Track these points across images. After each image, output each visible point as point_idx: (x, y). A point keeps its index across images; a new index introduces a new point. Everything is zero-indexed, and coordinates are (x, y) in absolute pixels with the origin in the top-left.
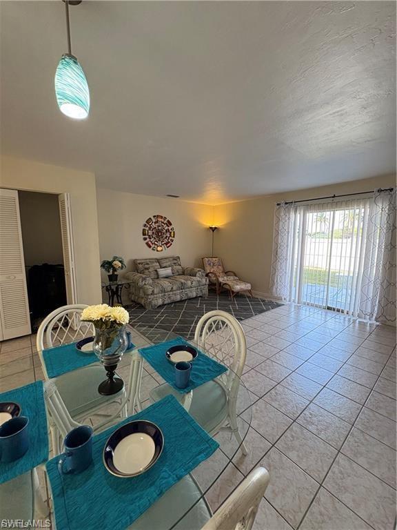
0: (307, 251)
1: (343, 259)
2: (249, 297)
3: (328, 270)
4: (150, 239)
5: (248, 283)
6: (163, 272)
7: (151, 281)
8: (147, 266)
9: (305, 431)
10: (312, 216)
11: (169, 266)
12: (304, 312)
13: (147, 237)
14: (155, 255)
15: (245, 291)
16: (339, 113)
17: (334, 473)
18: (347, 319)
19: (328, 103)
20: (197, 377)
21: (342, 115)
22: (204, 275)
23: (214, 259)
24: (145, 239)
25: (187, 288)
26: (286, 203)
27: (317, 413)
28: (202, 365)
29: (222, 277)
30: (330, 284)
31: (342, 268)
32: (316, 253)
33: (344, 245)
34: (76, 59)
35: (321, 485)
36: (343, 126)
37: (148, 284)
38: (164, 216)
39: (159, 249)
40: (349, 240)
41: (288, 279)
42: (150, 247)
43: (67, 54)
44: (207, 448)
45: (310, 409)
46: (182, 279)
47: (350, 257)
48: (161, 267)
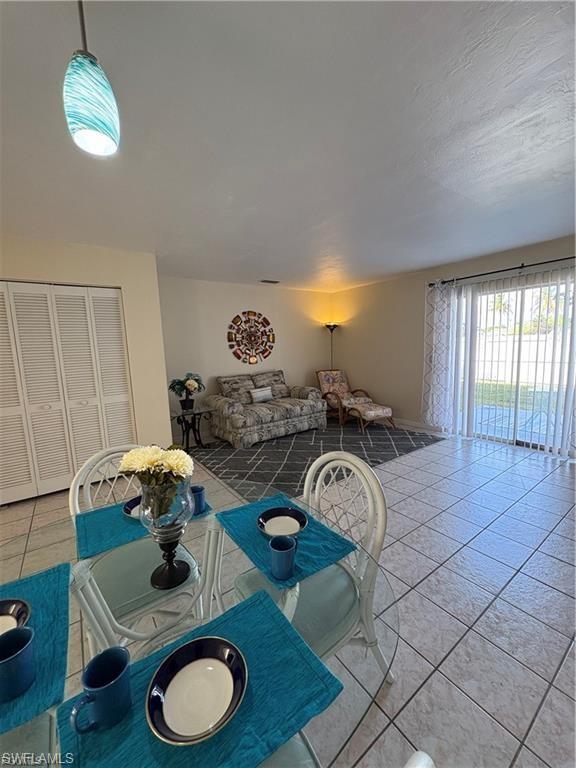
0: (479, 355)
1: (540, 366)
2: (389, 428)
3: (514, 384)
4: (239, 346)
5: (387, 406)
6: (258, 394)
7: (241, 408)
8: (235, 386)
9: (489, 645)
10: (486, 301)
11: (268, 385)
12: (479, 451)
13: (234, 343)
14: (246, 369)
15: (383, 419)
16: (532, 123)
17: (544, 722)
18: (550, 460)
19: (513, 107)
20: (307, 560)
21: (536, 125)
22: (320, 396)
23: (335, 373)
24: (232, 347)
25: (295, 416)
26: (444, 283)
27: (509, 616)
28: (315, 540)
29: (348, 399)
30: (519, 406)
31: (539, 380)
32: (495, 358)
33: (542, 344)
34: (95, 59)
35: (522, 743)
36: (539, 146)
37: (238, 414)
38: (257, 312)
39: (253, 360)
40: (551, 335)
41: (449, 400)
42: (239, 358)
43: (80, 52)
44: (322, 691)
45: (495, 608)
46: (287, 404)
47: (553, 362)
48: (256, 387)
